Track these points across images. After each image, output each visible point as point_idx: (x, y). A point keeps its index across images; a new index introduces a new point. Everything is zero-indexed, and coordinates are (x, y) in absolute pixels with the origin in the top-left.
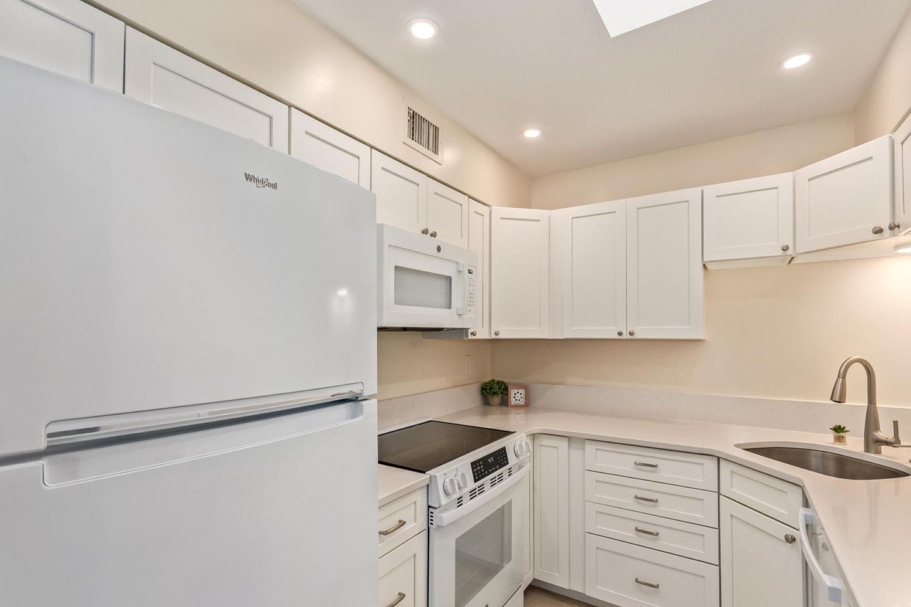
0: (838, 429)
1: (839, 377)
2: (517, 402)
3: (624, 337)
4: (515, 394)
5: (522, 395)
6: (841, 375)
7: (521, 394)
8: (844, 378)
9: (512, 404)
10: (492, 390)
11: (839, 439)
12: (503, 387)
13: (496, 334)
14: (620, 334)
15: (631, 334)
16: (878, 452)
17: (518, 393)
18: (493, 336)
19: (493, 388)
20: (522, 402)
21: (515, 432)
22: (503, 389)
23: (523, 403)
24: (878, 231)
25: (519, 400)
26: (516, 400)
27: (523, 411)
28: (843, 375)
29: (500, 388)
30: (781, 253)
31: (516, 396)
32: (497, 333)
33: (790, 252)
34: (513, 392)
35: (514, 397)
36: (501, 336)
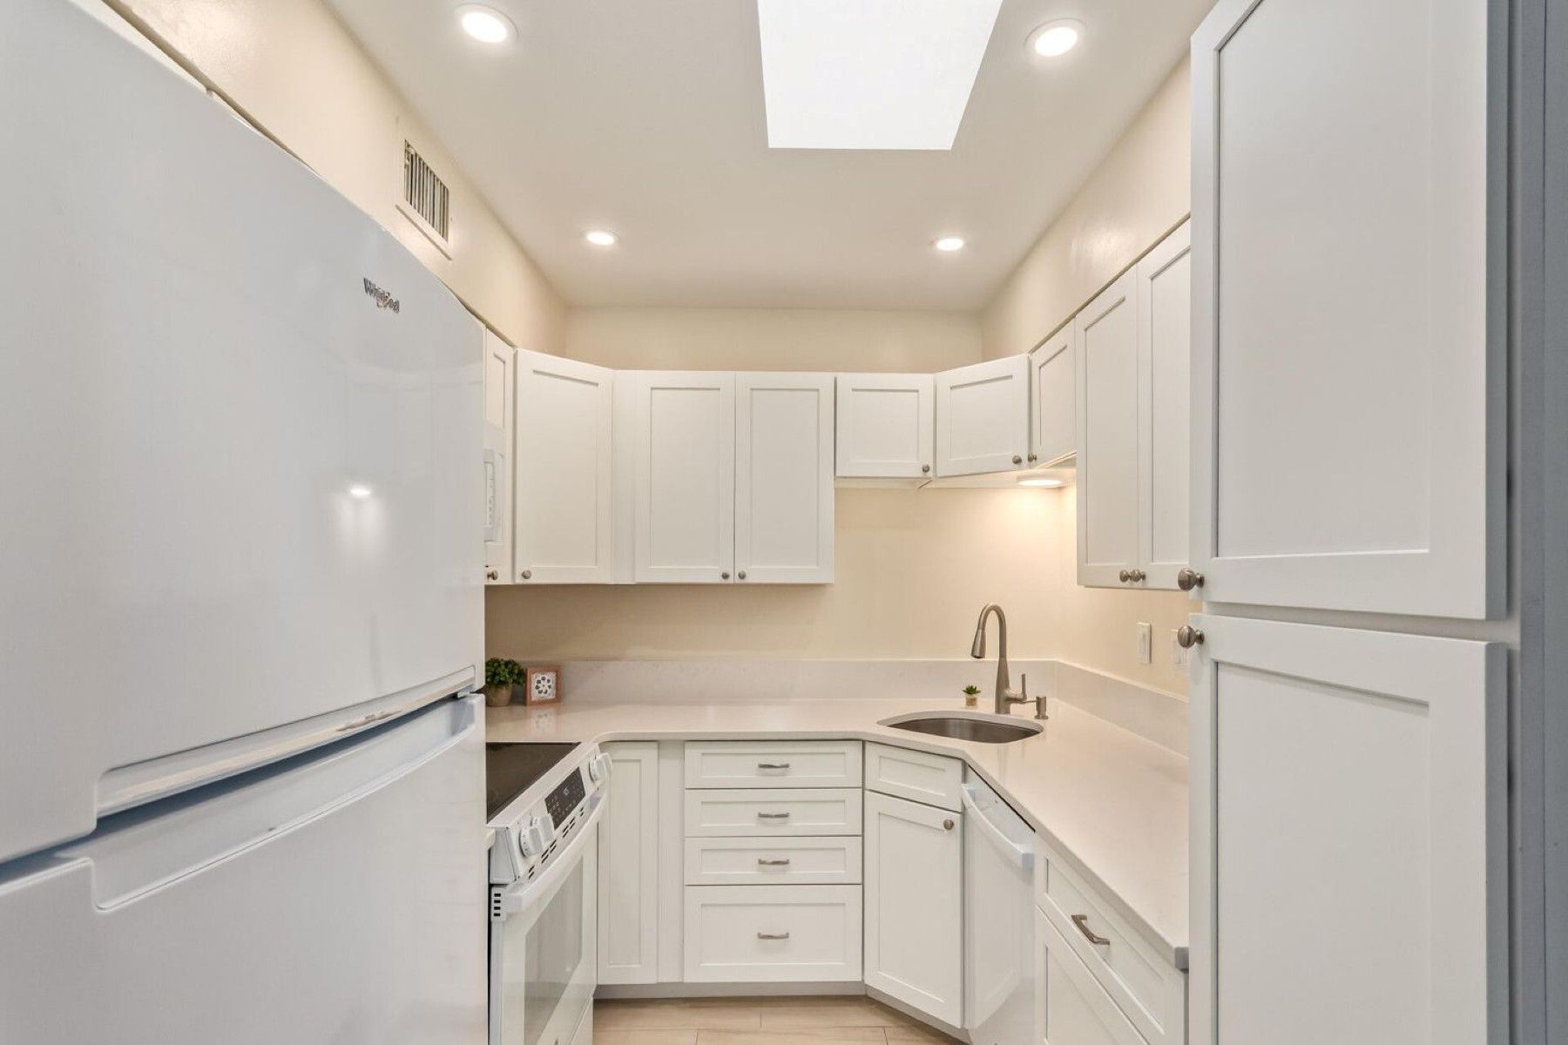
0: (971, 691)
1: (978, 628)
2: (542, 694)
3: (730, 581)
4: (539, 682)
5: (550, 683)
6: (981, 626)
7: (549, 681)
8: (983, 629)
9: (533, 699)
10: (497, 678)
11: (971, 702)
12: (516, 671)
13: (525, 576)
14: (725, 576)
15: (742, 576)
16: (1007, 712)
17: (543, 679)
18: (519, 581)
19: (499, 674)
20: (551, 695)
21: (579, 743)
22: (517, 675)
23: (551, 697)
24: (1018, 461)
25: (546, 692)
26: (540, 692)
27: (551, 710)
28: (982, 626)
29: (511, 673)
30: (920, 474)
31: (541, 685)
32: (527, 575)
33: (930, 474)
34: (534, 678)
35: (537, 687)
36: (532, 581)
